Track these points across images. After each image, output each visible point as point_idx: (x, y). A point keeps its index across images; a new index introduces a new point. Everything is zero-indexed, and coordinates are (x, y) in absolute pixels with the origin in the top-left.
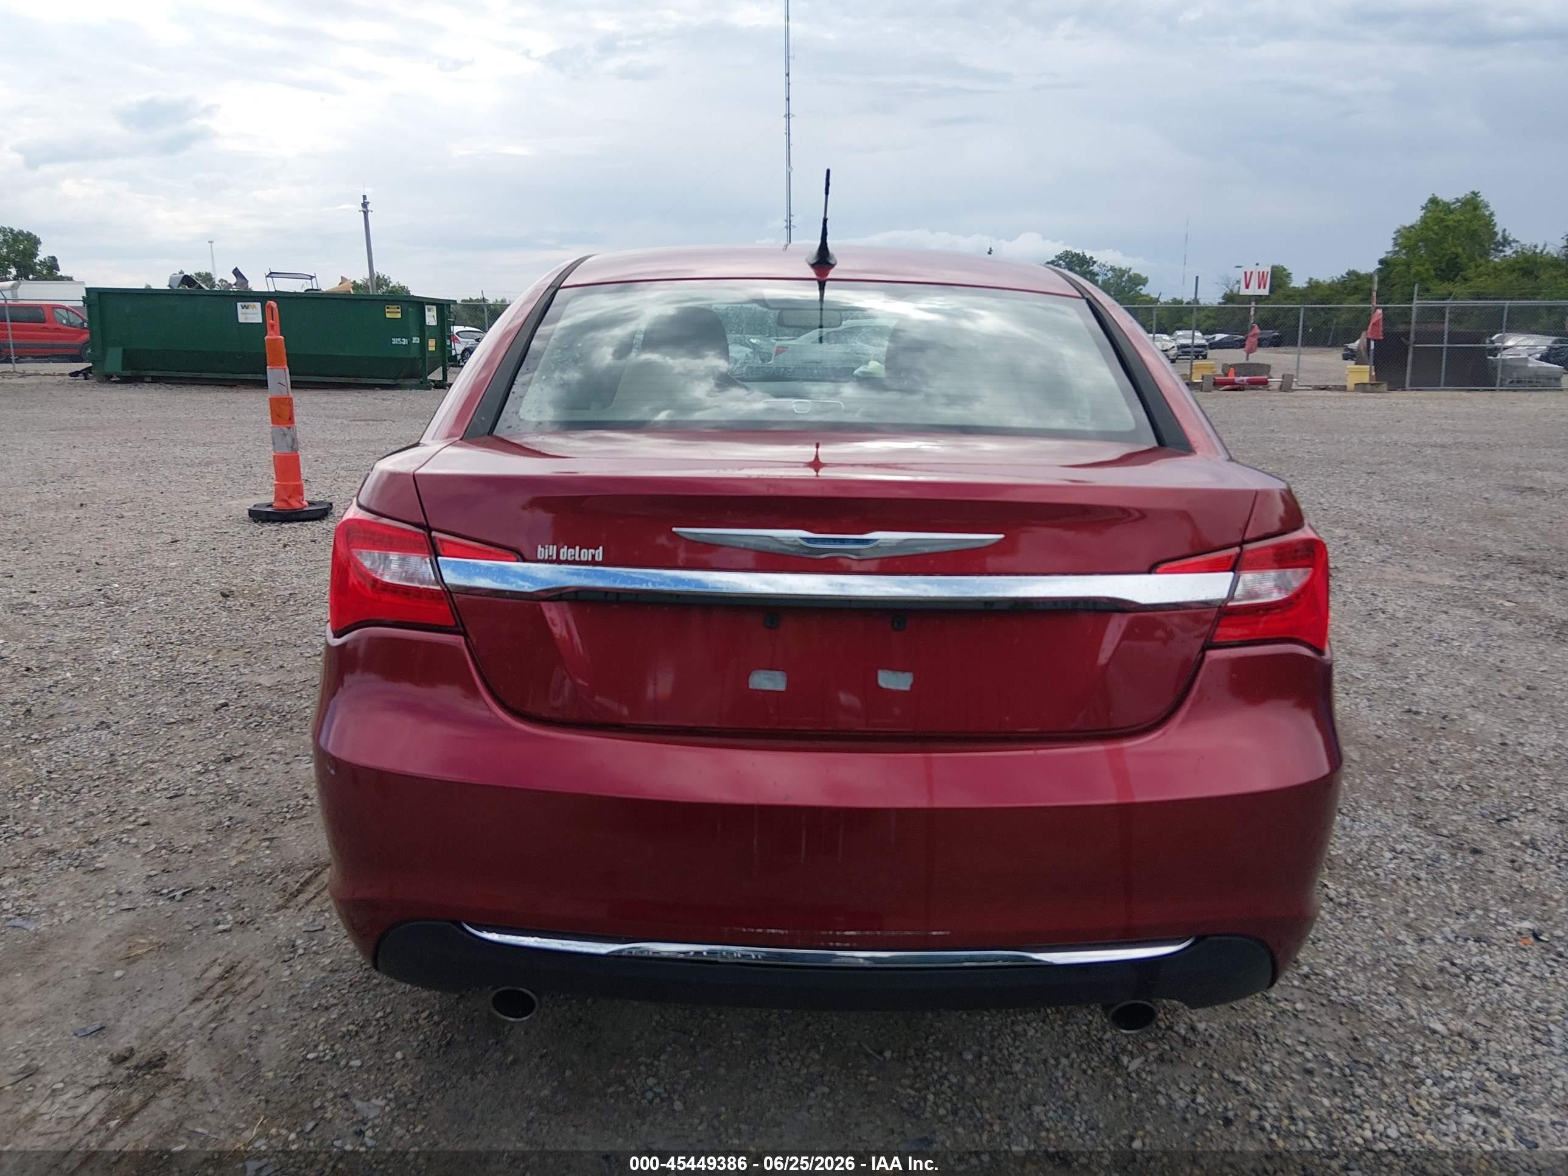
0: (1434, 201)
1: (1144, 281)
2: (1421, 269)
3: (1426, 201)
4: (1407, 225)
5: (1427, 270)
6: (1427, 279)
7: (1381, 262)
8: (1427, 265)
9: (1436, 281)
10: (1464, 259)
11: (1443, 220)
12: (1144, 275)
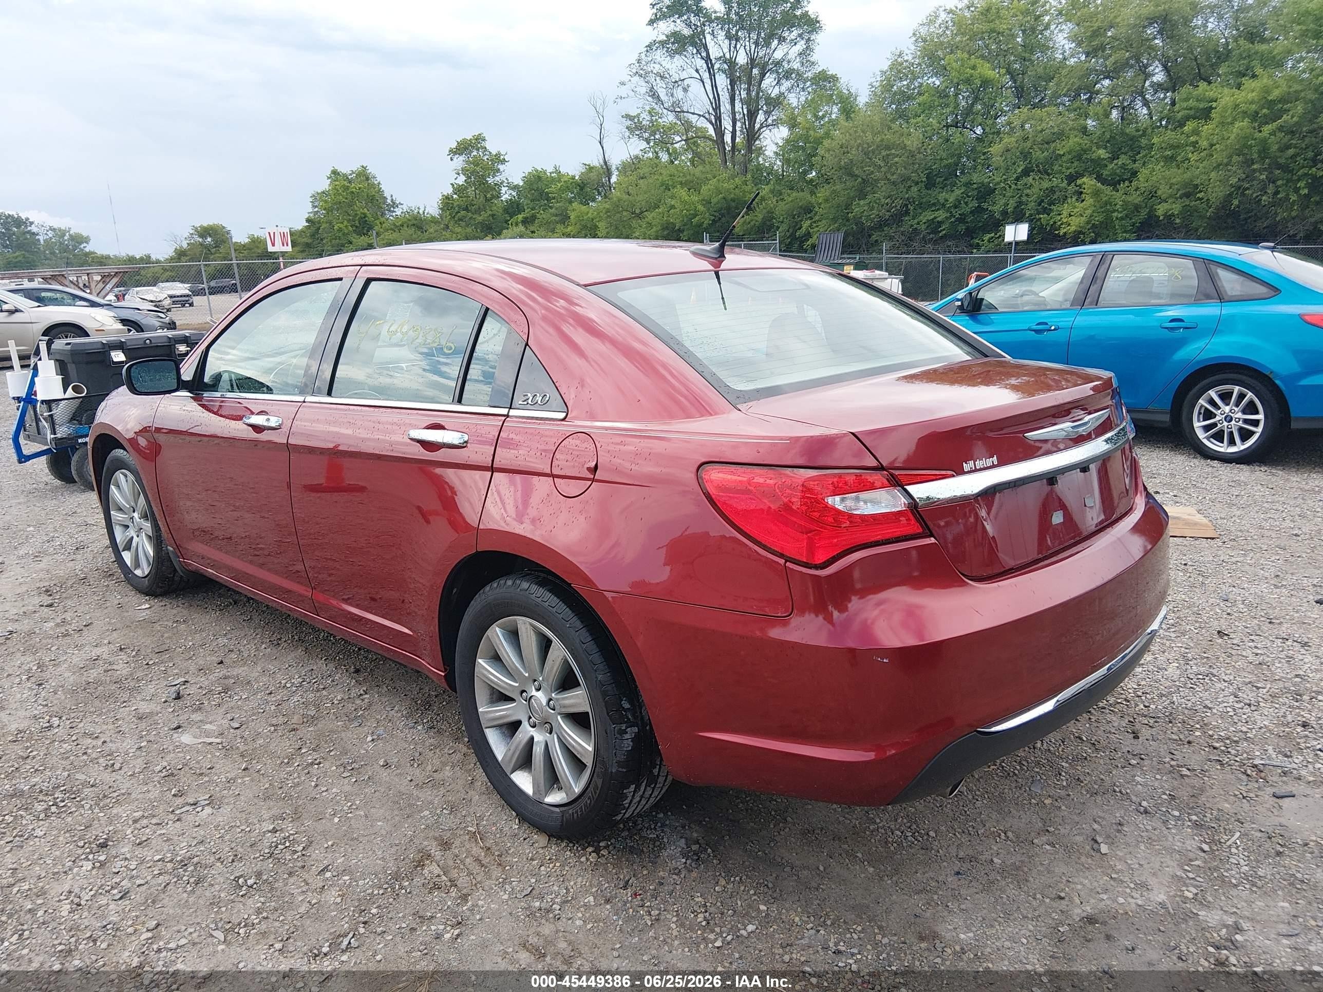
0: (335, 172)
1: (87, 240)
2: (341, 226)
3: (329, 173)
4: (319, 191)
5: (346, 226)
6: (348, 234)
7: (308, 220)
8: (345, 223)
9: (354, 235)
10: (370, 218)
11: (348, 188)
12: (85, 234)
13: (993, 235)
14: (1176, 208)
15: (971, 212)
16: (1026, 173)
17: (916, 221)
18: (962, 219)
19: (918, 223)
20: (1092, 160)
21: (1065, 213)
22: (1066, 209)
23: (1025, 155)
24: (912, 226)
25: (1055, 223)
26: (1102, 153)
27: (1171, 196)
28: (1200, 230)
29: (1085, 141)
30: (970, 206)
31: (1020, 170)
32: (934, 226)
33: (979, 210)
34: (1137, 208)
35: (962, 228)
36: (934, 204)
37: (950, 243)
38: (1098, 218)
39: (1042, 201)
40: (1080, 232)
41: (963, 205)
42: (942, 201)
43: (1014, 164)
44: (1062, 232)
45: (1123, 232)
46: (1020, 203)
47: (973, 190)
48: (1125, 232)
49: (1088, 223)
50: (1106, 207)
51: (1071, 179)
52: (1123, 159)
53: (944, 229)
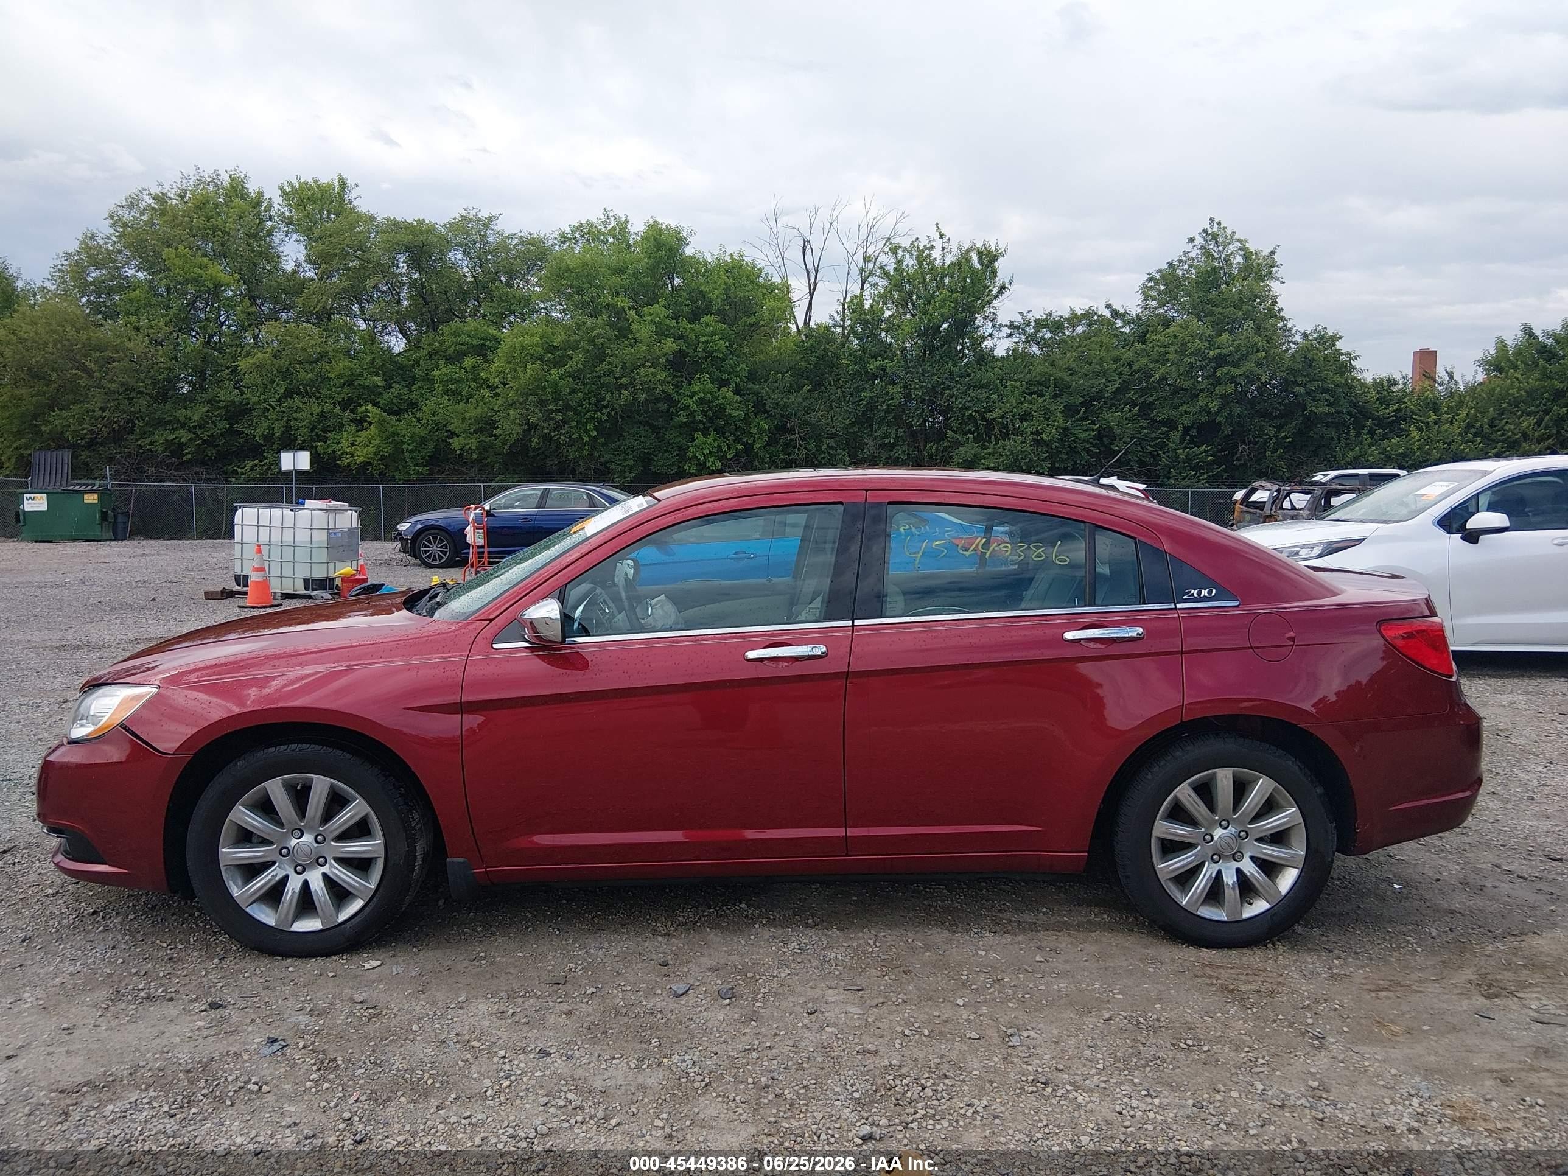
13: (256, 462)
14: (473, 443)
15: (222, 435)
16: (289, 394)
17: (148, 441)
18: (210, 442)
19: (151, 444)
20: (364, 387)
21: (345, 443)
22: (345, 438)
23: (285, 375)
24: (140, 447)
25: (334, 452)
26: (378, 380)
27: (465, 431)
28: (497, 466)
29: (354, 365)
30: (220, 426)
31: (282, 390)
32: (176, 449)
33: (232, 432)
34: (423, 441)
35: (211, 452)
36: (170, 422)
37: (198, 469)
38: (387, 450)
39: (315, 427)
40: (370, 464)
41: (210, 425)
42: (182, 419)
43: (272, 382)
44: (346, 462)
45: (414, 466)
46: (288, 428)
47: (220, 408)
48: (417, 465)
49: (376, 454)
50: (392, 437)
51: (345, 405)
52: (396, 389)
53: (188, 453)
